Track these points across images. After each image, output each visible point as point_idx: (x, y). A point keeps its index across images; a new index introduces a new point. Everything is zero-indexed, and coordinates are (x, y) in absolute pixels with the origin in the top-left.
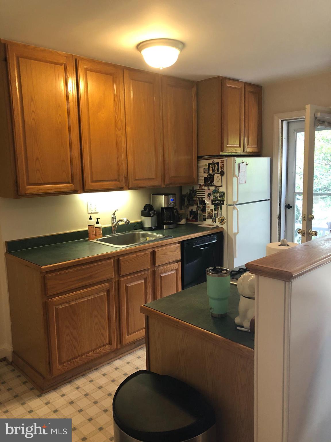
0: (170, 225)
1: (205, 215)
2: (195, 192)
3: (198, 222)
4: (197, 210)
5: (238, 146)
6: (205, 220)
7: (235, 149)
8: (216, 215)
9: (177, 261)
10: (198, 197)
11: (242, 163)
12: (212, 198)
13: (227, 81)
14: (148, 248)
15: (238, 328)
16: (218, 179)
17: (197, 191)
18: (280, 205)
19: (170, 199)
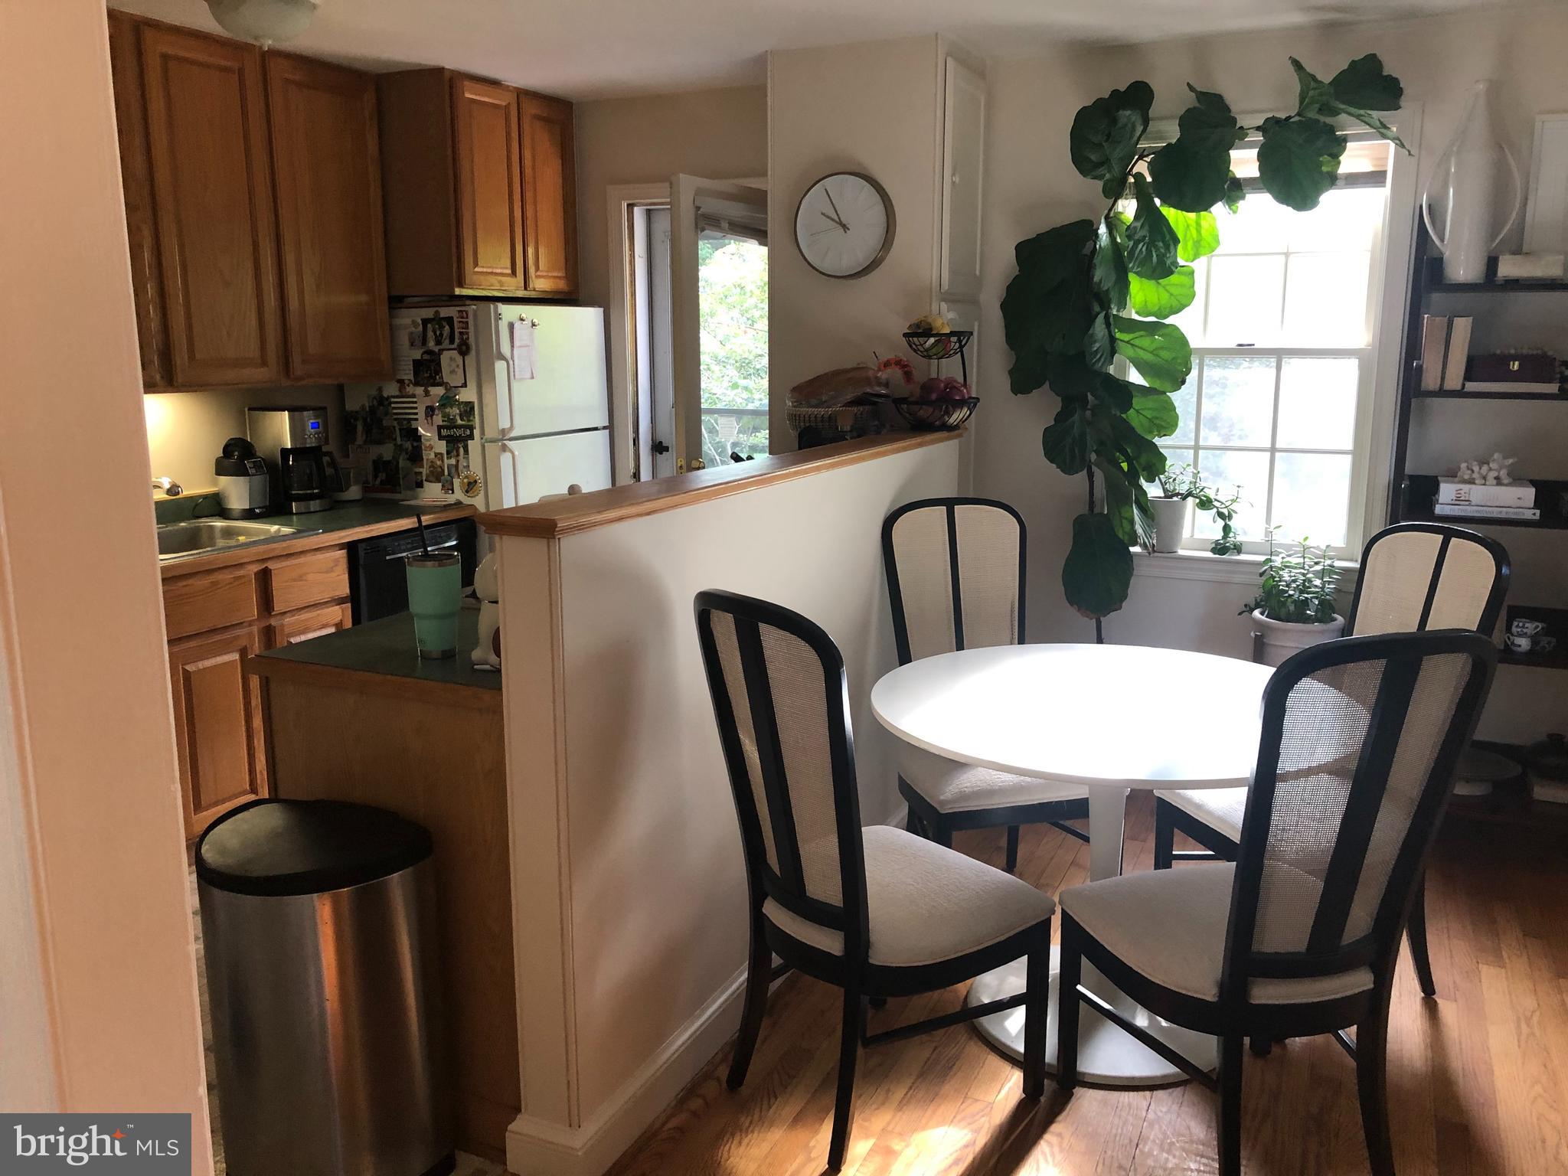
0: (312, 502)
1: (421, 470)
2: (386, 403)
3: (400, 493)
4: (396, 459)
5: (509, 271)
6: (420, 485)
7: (500, 282)
8: (453, 470)
9: (340, 601)
10: (396, 419)
11: (520, 322)
12: (438, 419)
13: (468, 84)
14: (245, 560)
15: (476, 667)
16: (454, 365)
17: (392, 400)
18: (637, 443)
19: (310, 424)
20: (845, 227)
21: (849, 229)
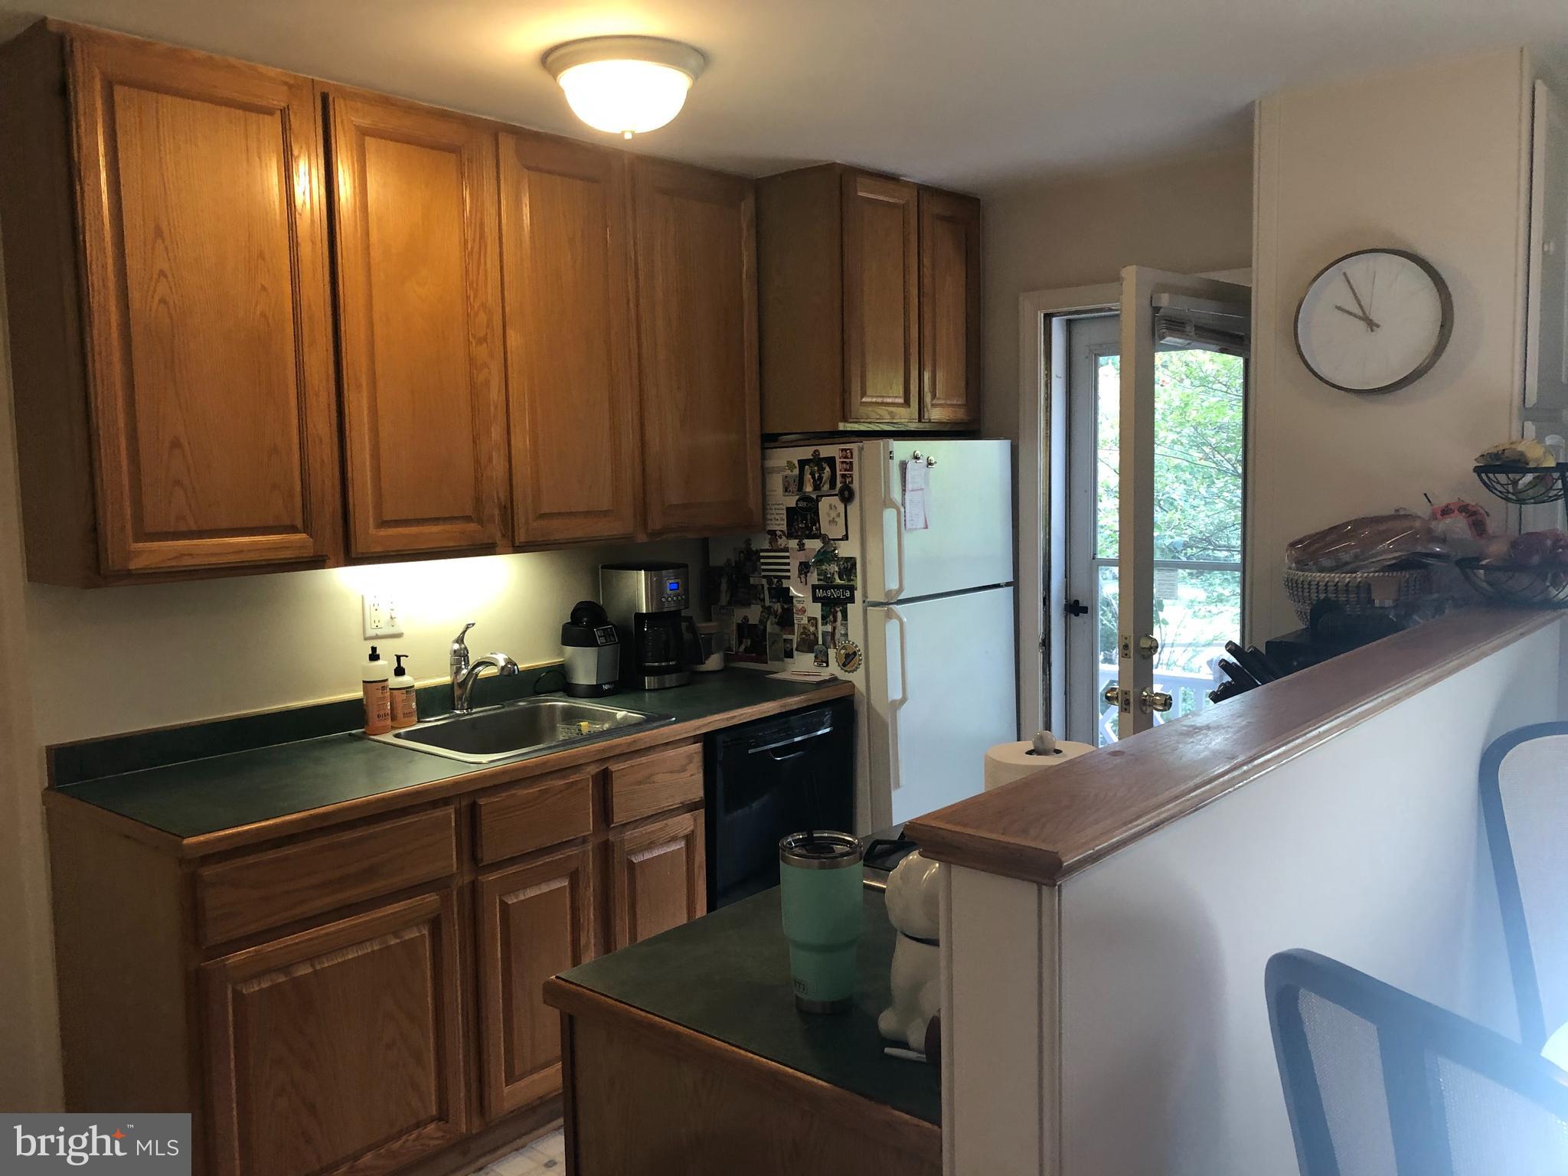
0: (667, 676)
1: (790, 637)
2: (754, 558)
3: (767, 663)
4: (763, 622)
5: (901, 401)
6: (789, 655)
7: (891, 413)
8: (829, 638)
9: (691, 807)
10: (764, 577)
11: (914, 461)
12: (814, 578)
13: (861, 180)
14: (582, 761)
15: (887, 1050)
16: (833, 514)
17: (762, 554)
18: (1047, 603)
19: (668, 585)
20: (1372, 325)
21: (1378, 326)
